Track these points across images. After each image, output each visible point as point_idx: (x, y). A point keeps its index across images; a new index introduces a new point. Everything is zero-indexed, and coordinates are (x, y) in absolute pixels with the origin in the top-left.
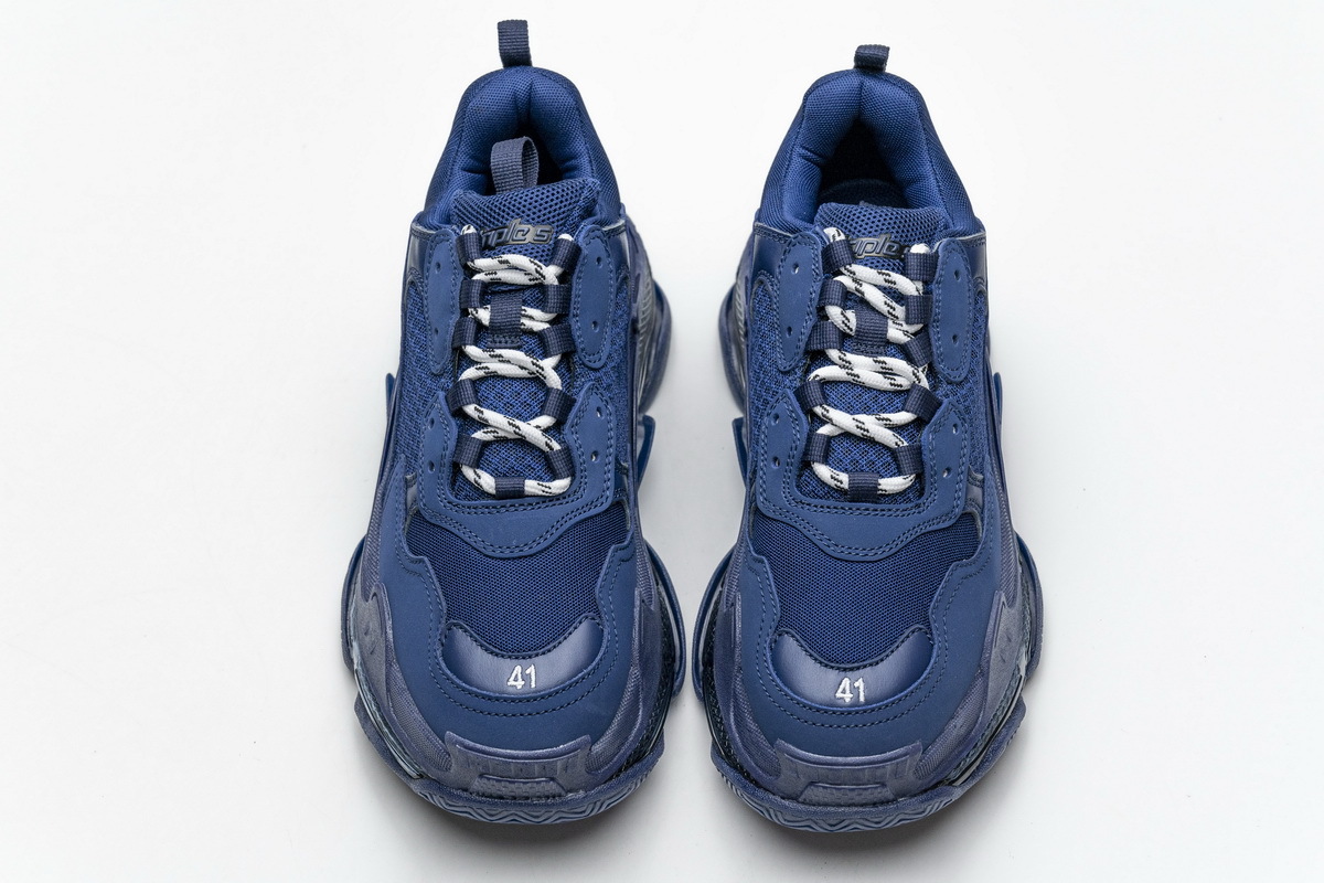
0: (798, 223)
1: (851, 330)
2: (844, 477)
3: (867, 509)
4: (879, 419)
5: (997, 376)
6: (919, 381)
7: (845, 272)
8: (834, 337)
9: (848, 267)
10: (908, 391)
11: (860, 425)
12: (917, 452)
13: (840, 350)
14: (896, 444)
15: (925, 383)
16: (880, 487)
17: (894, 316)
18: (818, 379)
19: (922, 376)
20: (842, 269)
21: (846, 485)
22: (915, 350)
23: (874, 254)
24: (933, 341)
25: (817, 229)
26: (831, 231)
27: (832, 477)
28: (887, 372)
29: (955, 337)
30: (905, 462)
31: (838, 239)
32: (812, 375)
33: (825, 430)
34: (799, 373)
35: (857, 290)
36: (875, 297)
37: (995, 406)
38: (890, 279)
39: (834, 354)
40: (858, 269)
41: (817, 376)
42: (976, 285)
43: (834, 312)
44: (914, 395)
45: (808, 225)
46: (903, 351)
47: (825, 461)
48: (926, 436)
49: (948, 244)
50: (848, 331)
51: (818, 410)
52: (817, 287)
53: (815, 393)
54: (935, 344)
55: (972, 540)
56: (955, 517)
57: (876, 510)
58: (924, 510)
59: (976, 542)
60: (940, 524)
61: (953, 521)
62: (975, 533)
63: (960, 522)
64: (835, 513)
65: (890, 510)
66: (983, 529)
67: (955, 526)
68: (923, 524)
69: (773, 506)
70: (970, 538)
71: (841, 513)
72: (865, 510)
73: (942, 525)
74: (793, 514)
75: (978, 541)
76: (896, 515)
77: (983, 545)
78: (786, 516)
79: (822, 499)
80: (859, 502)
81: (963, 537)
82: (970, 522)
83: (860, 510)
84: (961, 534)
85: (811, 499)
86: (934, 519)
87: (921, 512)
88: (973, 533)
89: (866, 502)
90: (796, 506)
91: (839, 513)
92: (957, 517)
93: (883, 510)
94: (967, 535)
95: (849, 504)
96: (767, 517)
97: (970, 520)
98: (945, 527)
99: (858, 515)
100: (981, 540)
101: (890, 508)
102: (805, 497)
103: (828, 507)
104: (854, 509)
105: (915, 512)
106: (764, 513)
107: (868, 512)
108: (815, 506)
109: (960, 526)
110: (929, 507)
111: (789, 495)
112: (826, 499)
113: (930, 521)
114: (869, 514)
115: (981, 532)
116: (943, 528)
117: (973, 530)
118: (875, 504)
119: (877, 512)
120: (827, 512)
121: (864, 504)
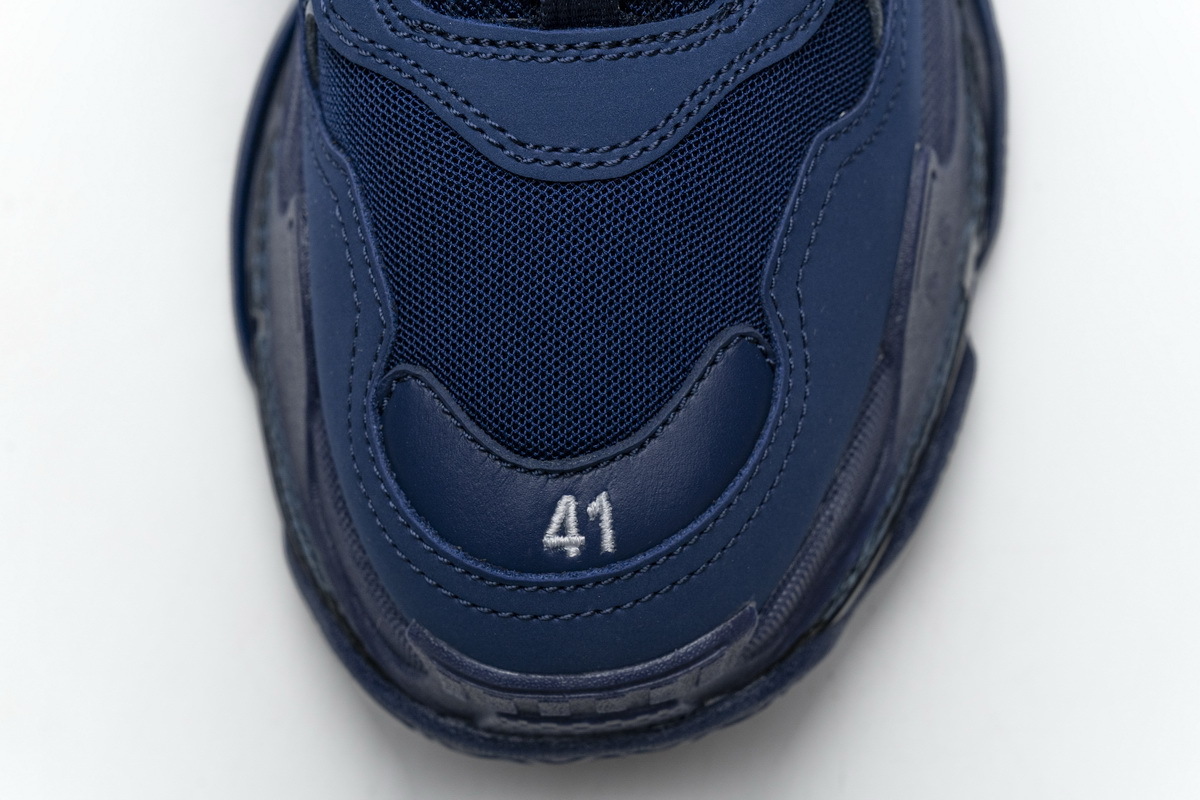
55: (860, 58)
56: (821, 13)
57: (619, 44)
58: (741, 20)
59: (870, 58)
60: (784, 43)
61: (814, 26)
62: (868, 36)
63: (833, 22)
64: (511, 59)
65: (655, 40)
66: (885, 14)
67: (821, 35)
68: (741, 58)
69: (354, 31)
70: (856, 53)
71: (526, 58)
72: (588, 47)
73: (789, 47)
74: (405, 57)
75: (874, 53)
76: (669, 49)
77: (885, 59)
78: (387, 63)
79: (476, 17)
80: (573, 26)
81: (839, 56)
82: (858, 13)
83: (575, 48)
84: (836, 50)
85: (447, 17)
86: (767, 37)
87: (734, 26)
88: (865, 39)
89: (591, 27)
90: (410, 36)
91: (521, 58)
92: (826, 13)
93: (637, 41)
94: (849, 50)
95: (546, 33)
96: (343, 58)
97: (858, 8)
98: (797, 48)
99: (571, 61)
100: (882, 46)
101: (654, 33)
102: (431, 12)
103: (493, 43)
104: (561, 47)
105: (718, 31)
106: (335, 47)
107: (596, 51)
108: (460, 39)
109: (831, 30)
110: (754, 10)
111: (389, 6)
112: (487, 16)
113: (757, 45)
114: (600, 56)
115: (881, 23)
116: (790, 52)
117: (865, 30)
118: (613, 27)
119: (619, 50)
120: (491, 57)
121: (587, 31)
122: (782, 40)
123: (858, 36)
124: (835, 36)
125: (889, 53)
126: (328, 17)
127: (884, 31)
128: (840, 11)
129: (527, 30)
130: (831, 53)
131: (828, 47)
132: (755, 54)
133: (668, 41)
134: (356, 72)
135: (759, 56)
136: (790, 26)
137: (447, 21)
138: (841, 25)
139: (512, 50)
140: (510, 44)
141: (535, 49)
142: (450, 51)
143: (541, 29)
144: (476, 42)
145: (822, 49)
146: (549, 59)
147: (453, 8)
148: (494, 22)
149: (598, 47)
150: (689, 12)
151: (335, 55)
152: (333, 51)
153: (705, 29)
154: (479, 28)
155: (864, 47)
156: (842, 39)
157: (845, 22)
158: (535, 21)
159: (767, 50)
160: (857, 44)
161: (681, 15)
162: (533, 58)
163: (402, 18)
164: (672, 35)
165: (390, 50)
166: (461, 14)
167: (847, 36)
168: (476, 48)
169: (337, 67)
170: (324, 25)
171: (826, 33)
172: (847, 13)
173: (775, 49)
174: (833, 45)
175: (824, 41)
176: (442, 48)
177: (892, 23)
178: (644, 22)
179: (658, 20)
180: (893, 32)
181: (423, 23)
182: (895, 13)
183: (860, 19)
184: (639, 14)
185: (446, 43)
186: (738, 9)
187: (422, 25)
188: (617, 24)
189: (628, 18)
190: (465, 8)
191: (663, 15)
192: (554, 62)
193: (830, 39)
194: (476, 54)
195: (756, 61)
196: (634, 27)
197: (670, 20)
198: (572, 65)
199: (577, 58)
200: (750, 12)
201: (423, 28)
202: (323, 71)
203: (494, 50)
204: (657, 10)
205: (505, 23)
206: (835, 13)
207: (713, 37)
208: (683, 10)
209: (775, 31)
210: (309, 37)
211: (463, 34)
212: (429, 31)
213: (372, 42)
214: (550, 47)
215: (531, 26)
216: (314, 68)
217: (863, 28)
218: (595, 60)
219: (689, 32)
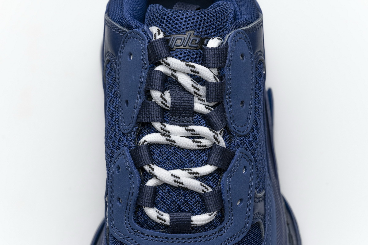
0: (132, 21)
1: (168, 107)
2: (166, 217)
3: (184, 239)
4: (190, 173)
5: (270, 91)
6: (219, 142)
7: (163, 63)
8: (156, 113)
9: (165, 59)
10: (211, 148)
11: (177, 180)
12: (218, 194)
13: (161, 123)
14: (203, 191)
15: (223, 143)
16: (193, 223)
17: (199, 95)
18: (146, 143)
19: (220, 138)
20: (161, 61)
21: (168, 223)
22: (215, 119)
23: (182, 47)
24: (226, 109)
25: (145, 28)
26: (154, 29)
27: (158, 217)
28: (195, 137)
29: (242, 102)
30: (211, 202)
31: (158, 37)
32: (142, 140)
33: (151, 183)
34: (134, 136)
35: (172, 75)
36: (186, 81)
37: (269, 112)
38: (195, 70)
39: (157, 125)
40: (171, 60)
41: (145, 141)
42: (257, 57)
43: (156, 95)
44: (215, 153)
45: (139, 24)
46: (206, 120)
47: (153, 205)
48: (225, 180)
49: (236, 35)
50: (166, 108)
51: (147, 168)
52: (144, 74)
53: (145, 154)
54: (228, 111)
55: (258, 242)
56: (247, 231)
57: (191, 238)
58: (224, 232)
59: (261, 242)
60: (236, 239)
61: (245, 234)
62: (260, 236)
63: (250, 233)
64: (161, 242)
65: (200, 237)
66: (265, 230)
67: (247, 236)
68: (224, 243)
69: (119, 232)
70: (257, 241)
71: (165, 241)
72: (182, 239)
73: (238, 240)
74: (132, 240)
75: (262, 241)
76: (204, 240)
77: (265, 243)
78: (128, 241)
79: (152, 230)
80: (178, 233)
81: (252, 242)
82: (257, 230)
83: (179, 239)
84: (251, 240)
85: (145, 229)
86: (231, 237)
87: (222, 234)
88: (259, 237)
89: (183, 233)
90: (134, 234)
91: (164, 241)
92: (248, 230)
93: (196, 238)
94: (255, 240)
95: (171, 235)
96: (116, 239)
97: (257, 229)
98: (240, 240)
99: (177, 243)
100: (264, 239)
101: (200, 236)
102: (140, 228)
103: (156, 237)
104: (175, 239)
105: (218, 235)
106: (113, 235)
107: (184, 240)
108: (148, 235)
109: (250, 235)
110: (228, 230)
111: (129, 226)
112: (155, 229)
113: (229, 239)
114: (185, 242)
115: (264, 233)
116: (238, 241)
117: (260, 235)
118: (189, 234)
119: (191, 240)
120: (156, 241)
121: (182, 235)
122: (235, 238)
123: (257, 236)
124: (251, 237)
125: (266, 241)
126: (112, 227)
127: (265, 235)
128: (252, 230)
129: (166, 234)
130: (250, 241)
131: (249, 240)
132: (228, 242)
133: (204, 238)
134: (119, 243)
135: (229, 242)
136: (238, 234)
137: (145, 230)
138: (252, 233)
139: (162, 239)
140: (161, 237)
141: (168, 239)
142: (145, 239)
143: (170, 234)
144: (152, 236)
145: (247, 240)
146: (171, 242)
147: (146, 227)
148: (157, 231)
149: (185, 239)
150: (210, 230)
151: (113, 238)
152: (113, 236)
153: (214, 235)
154: (153, 233)
155: (259, 239)
156: (253, 237)
157: (254, 233)
158: (168, 231)
159: (231, 241)
160: (257, 239)
161: (208, 231)
162: (167, 241)
163: (132, 229)
164: (205, 236)
165: (129, 237)
166: (148, 228)
167: (254, 236)
168: (152, 238)
169: (114, 241)
170: (111, 229)
171: (248, 236)
172: (254, 230)
173: (234, 240)
174: (250, 239)
175: (248, 238)
176: (143, 238)
177: (267, 233)
178: (198, 233)
179: (201, 232)
180: (267, 235)
181: (138, 231)
182: (268, 230)
183: (258, 232)
184: (196, 230)
185: (144, 237)
186: (223, 229)
187: (137, 231)
188: (190, 233)
189: (193, 231)
190: (149, 227)
191: (203, 231)
192: (173, 243)
193: (249, 237)
194: (152, 240)
195: (228, 244)
196: (195, 234)
197: (205, 232)
198: (178, 244)
199: (179, 242)
200: (227, 230)
201: (138, 232)
202: (110, 241)
203: (157, 239)
204: (201, 229)
205: (160, 232)
206: (251, 230)
207: (217, 237)
208: (209, 229)
209: (234, 236)
210: (107, 232)
211: (148, 234)
212: (139, 233)
213: (124, 235)
214: (172, 239)
215: (167, 233)
216: (108, 240)
217: (259, 234)
218: (184, 243)
219: (210, 236)
